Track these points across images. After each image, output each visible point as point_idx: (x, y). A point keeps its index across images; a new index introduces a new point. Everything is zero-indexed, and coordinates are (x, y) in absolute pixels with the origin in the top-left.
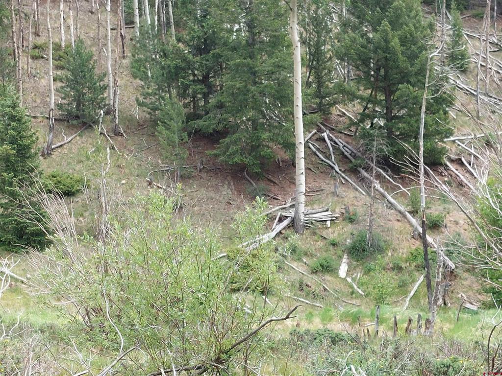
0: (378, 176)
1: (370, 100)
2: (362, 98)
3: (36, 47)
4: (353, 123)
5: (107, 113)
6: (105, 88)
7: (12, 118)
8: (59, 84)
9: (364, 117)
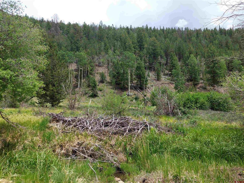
0: (139, 90)
1: (138, 80)
2: (137, 80)
3: (97, 73)
4: (136, 83)
5: (106, 81)
6: (106, 78)
7: (94, 81)
8: (100, 77)
9: (137, 82)
